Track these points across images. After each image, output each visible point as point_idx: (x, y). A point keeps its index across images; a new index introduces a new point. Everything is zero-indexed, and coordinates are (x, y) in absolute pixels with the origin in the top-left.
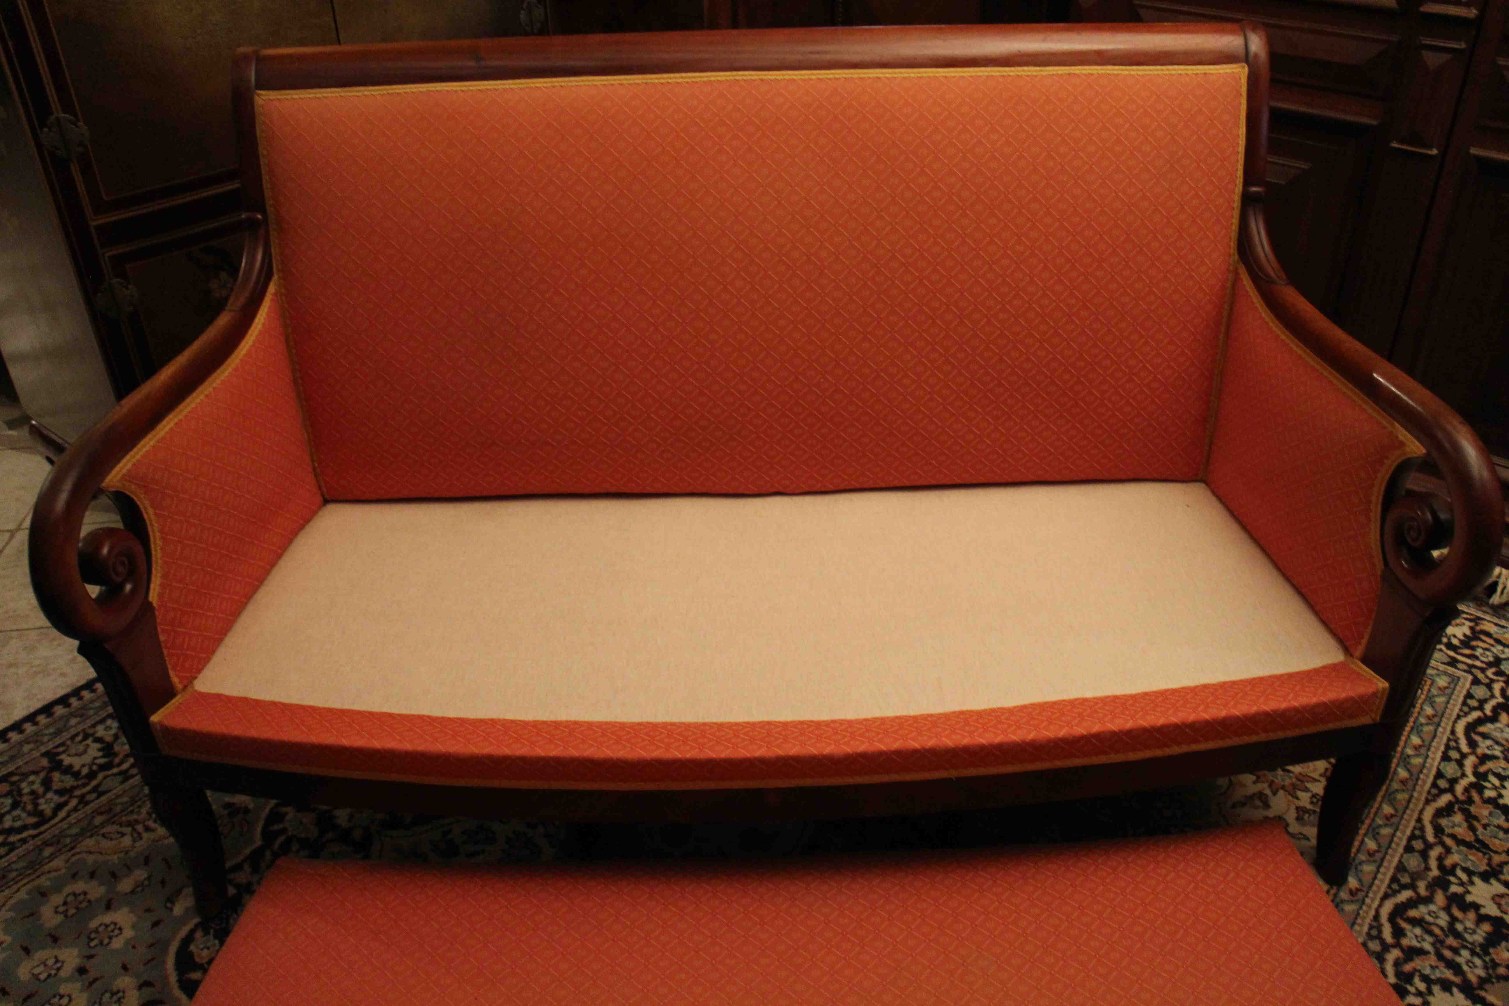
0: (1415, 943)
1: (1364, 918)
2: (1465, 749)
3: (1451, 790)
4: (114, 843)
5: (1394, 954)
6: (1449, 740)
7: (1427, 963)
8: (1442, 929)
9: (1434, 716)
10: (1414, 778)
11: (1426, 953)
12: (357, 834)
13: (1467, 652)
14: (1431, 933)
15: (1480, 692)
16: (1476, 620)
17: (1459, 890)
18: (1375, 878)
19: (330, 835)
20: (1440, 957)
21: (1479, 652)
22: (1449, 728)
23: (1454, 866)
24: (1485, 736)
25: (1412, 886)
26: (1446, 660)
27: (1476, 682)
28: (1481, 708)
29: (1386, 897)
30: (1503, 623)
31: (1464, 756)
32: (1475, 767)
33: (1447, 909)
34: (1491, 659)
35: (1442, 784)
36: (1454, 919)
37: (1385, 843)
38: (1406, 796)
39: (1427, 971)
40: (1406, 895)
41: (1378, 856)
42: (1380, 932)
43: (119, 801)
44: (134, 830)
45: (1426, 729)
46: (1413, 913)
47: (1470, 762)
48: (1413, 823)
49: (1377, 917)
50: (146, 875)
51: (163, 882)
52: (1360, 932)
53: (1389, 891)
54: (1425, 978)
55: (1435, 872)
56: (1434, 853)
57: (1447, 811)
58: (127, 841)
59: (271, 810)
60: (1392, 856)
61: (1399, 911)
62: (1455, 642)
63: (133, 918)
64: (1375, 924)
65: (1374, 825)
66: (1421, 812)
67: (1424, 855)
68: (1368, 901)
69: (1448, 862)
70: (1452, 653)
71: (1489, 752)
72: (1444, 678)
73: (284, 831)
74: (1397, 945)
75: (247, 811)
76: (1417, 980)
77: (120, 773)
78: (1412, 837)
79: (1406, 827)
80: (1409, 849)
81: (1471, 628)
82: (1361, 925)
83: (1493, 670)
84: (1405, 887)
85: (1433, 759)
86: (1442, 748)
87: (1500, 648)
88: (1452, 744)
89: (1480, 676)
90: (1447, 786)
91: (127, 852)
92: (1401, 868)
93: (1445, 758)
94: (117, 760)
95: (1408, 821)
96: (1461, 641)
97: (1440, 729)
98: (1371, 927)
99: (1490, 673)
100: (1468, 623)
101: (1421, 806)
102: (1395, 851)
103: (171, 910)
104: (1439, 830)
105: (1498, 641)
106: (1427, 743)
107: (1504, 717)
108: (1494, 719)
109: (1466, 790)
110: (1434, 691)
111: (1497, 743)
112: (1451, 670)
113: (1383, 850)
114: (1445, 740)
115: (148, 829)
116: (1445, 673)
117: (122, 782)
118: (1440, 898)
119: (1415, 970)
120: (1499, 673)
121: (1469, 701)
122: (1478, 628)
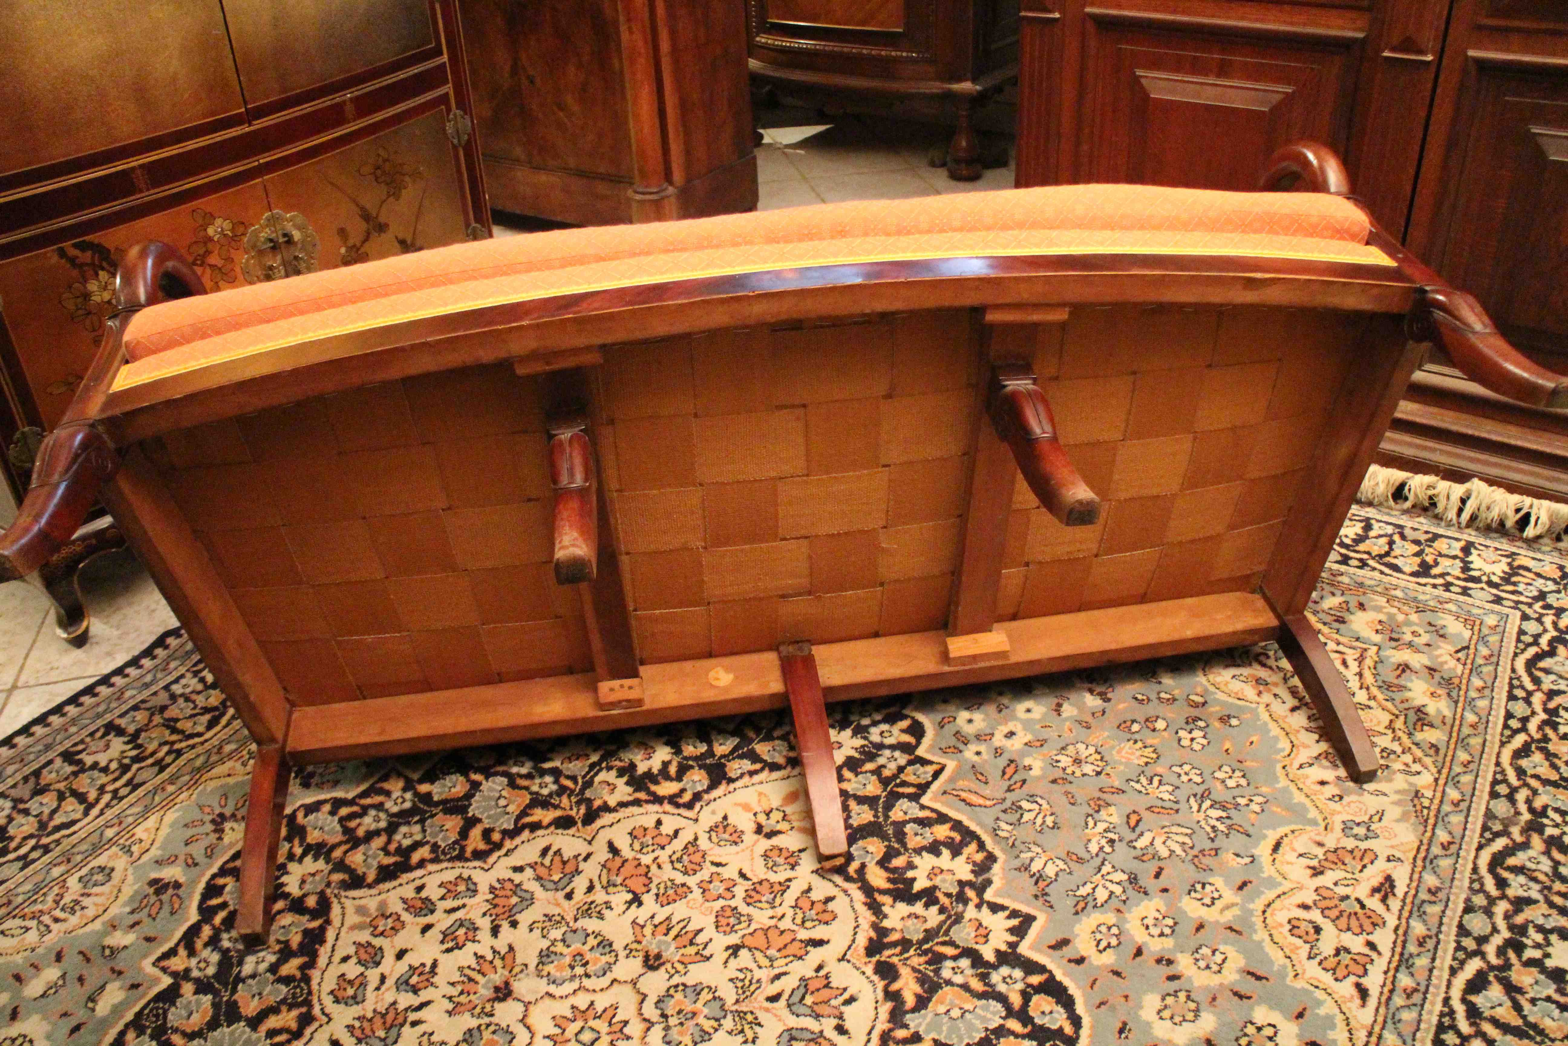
0: (1521, 893)
1: (1462, 872)
2: (1530, 686)
3: (1524, 729)
4: (16, 940)
5: (1502, 907)
6: (1511, 679)
7: (1539, 912)
8: (1547, 875)
9: (1491, 655)
10: (1484, 720)
11: (1536, 902)
12: (311, 902)
13: (1510, 588)
14: (1535, 880)
15: (1532, 627)
16: (1512, 555)
17: (1556, 832)
18: (1465, 829)
19: (280, 905)
20: (1551, 905)
21: (1521, 588)
22: (1509, 667)
23: (1545, 807)
24: (1547, 671)
25: (1505, 833)
26: (1491, 598)
27: (1525, 617)
28: (1536, 643)
29: (1480, 847)
30: (1539, 556)
31: (1530, 694)
32: (1544, 704)
33: (1547, 853)
34: (1536, 593)
35: (1514, 724)
36: (1556, 864)
37: (1468, 791)
38: (1480, 740)
39: (1540, 921)
40: (1500, 843)
41: (1464, 806)
42: (1482, 885)
43: (20, 890)
44: (40, 922)
45: (1485, 669)
46: (1511, 861)
47: (1537, 699)
48: (1492, 768)
49: (1475, 870)
50: (59, 974)
51: (81, 979)
52: (1461, 888)
53: (1483, 841)
54: (1540, 929)
55: (1526, 816)
56: (1521, 796)
57: (1524, 752)
58: (32, 937)
59: (208, 883)
60: (1479, 804)
61: (1497, 861)
62: (1495, 579)
63: (46, 1027)
64: (1475, 877)
65: (1453, 774)
66: (1498, 755)
67: (1511, 798)
68: (1462, 853)
69: (1538, 804)
70: (1494, 591)
71: (1555, 688)
72: (1493, 616)
73: (224, 905)
74: (1504, 897)
75: (177, 885)
76: (1531, 931)
77: (18, 859)
78: (1495, 782)
79: (1486, 771)
80: (1494, 795)
81: (1509, 564)
82: (1461, 880)
83: (1540, 603)
84: (1497, 835)
85: (1500, 699)
86: (1506, 688)
87: (1542, 581)
88: (1515, 682)
89: (1528, 611)
90: (1519, 725)
91: (33, 950)
92: (1489, 815)
93: (1512, 697)
94: (13, 845)
95: (1487, 766)
96: (1501, 578)
97: (1500, 669)
98: (1472, 881)
99: (1537, 606)
100: (1505, 560)
101: (1496, 750)
102: (1480, 798)
103: (93, 1010)
104: (1521, 772)
105: (1539, 575)
106: (1489, 684)
107: (1561, 649)
108: (1552, 653)
109: (1540, 728)
110: (1485, 631)
111: (1561, 677)
112: (1497, 607)
113: (1468, 798)
114: (1507, 680)
115: (56, 920)
116: (1493, 612)
117: (22, 869)
118: (1537, 842)
119: (1527, 922)
120: (1548, 607)
121: (1522, 638)
122: (1516, 564)
